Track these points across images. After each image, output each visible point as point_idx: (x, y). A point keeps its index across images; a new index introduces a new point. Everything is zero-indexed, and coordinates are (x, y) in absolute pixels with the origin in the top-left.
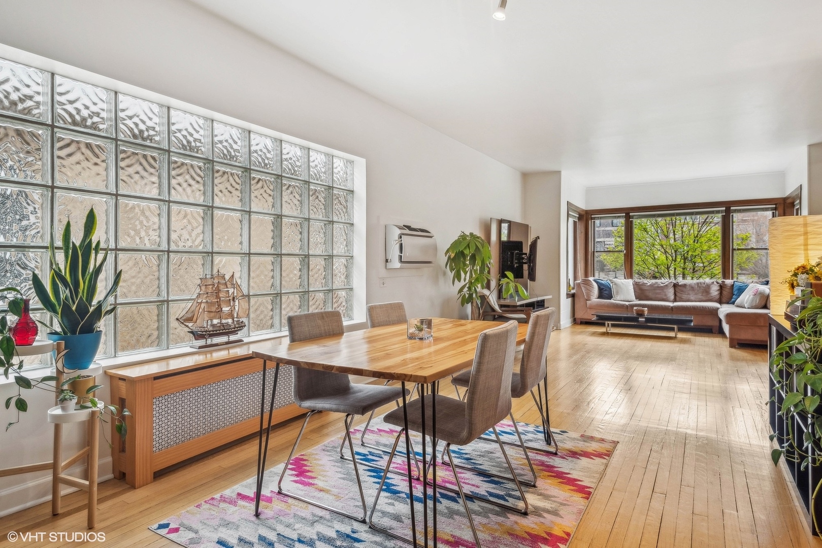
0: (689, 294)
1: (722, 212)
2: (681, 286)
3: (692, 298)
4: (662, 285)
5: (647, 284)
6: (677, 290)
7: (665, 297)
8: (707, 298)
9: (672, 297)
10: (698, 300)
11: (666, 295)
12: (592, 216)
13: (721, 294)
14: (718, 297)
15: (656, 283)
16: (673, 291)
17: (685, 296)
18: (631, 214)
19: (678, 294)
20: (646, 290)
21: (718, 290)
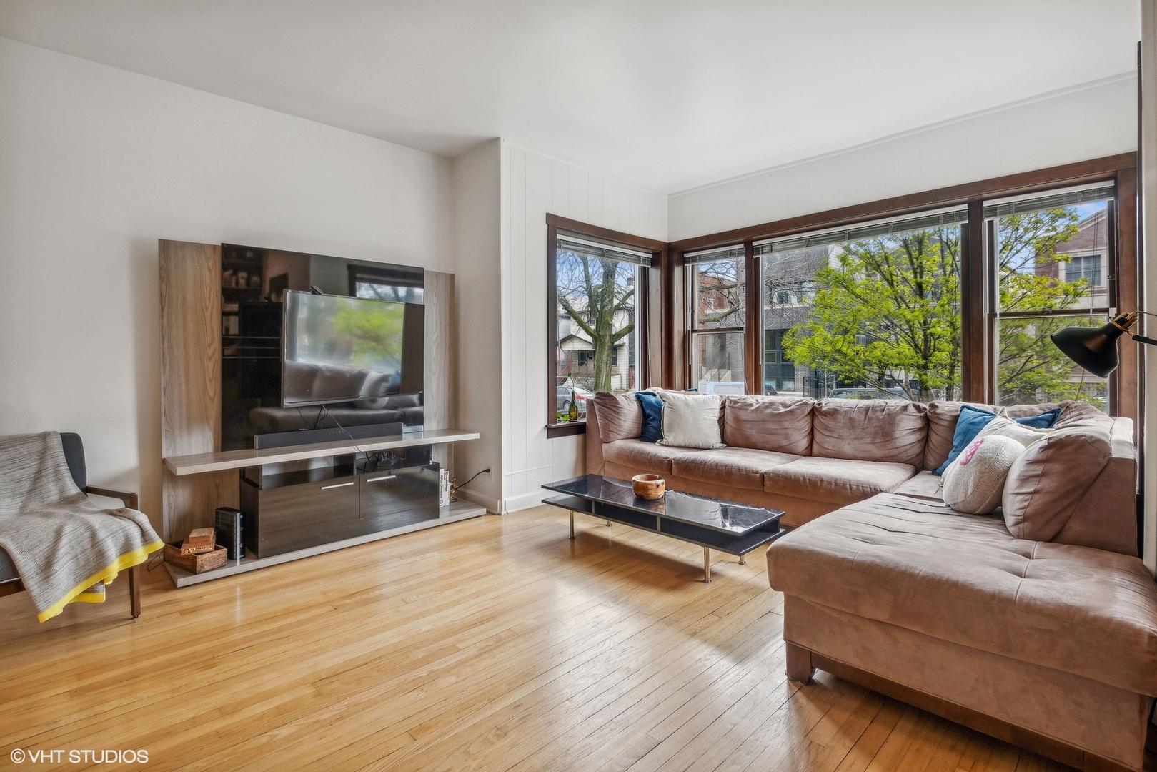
0: (840, 437)
1: (960, 215)
2: (825, 414)
3: (847, 448)
4: (783, 410)
5: (751, 405)
6: (816, 423)
7: (784, 443)
8: (886, 453)
9: (803, 443)
10: (861, 455)
11: (787, 437)
12: (686, 256)
13: (925, 441)
14: (916, 450)
15: (772, 404)
16: (807, 428)
17: (829, 444)
18: (755, 244)
19: (818, 437)
20: (745, 421)
21: (920, 430)
